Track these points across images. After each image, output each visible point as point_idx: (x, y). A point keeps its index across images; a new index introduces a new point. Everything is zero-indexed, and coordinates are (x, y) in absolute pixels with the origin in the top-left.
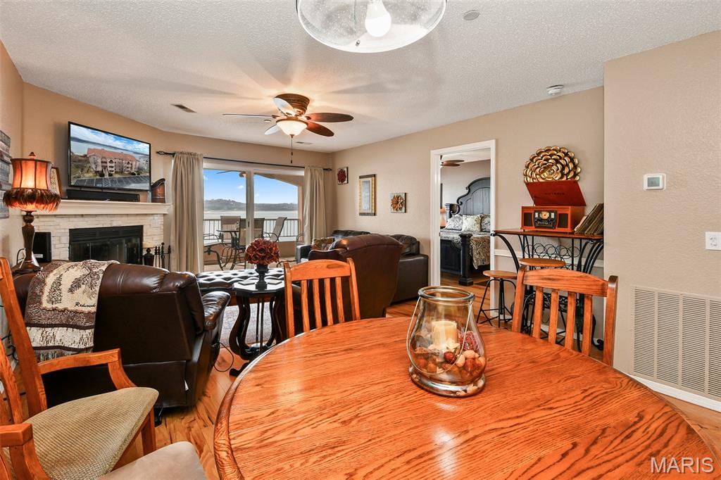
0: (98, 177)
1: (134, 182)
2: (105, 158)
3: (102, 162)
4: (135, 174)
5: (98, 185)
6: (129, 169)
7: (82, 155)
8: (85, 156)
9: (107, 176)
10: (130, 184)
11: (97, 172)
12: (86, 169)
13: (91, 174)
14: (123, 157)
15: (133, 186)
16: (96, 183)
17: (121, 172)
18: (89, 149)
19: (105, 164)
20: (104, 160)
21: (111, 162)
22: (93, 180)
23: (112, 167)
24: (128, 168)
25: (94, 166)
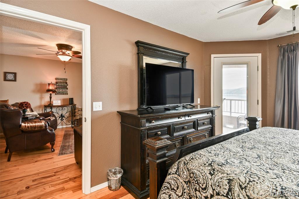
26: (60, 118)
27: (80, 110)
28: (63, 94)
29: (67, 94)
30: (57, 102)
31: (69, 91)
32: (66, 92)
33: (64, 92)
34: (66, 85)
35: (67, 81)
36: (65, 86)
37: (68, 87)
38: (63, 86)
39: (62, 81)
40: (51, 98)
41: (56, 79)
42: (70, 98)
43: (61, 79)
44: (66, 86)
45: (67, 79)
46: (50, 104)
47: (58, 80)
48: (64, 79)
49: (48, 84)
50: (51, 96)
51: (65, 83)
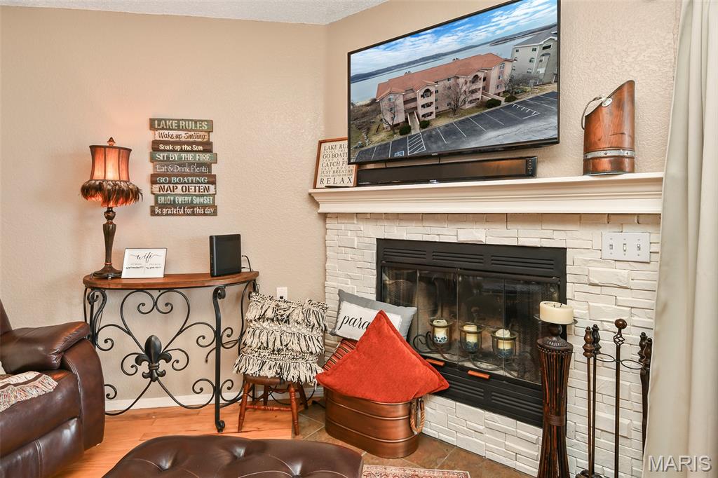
0: (397, 137)
1: (495, 126)
2: (412, 90)
3: (406, 102)
4: (498, 103)
5: (398, 154)
6: (479, 95)
7: (368, 102)
8: (374, 101)
9: (416, 130)
10: (480, 133)
11: (394, 127)
12: (374, 128)
13: (383, 135)
14: (460, 68)
15: (492, 137)
16: (394, 151)
17: (454, 109)
18: (380, 85)
19: (412, 105)
20: (411, 95)
21: (427, 93)
22: (386, 146)
23: (429, 105)
24: (473, 92)
25: (388, 117)
26: (139, 361)
27: (270, 314)
28: (191, 209)
29: (215, 214)
30: (149, 256)
31: (223, 194)
32: (207, 200)
33: (197, 200)
34: (205, 157)
35: (213, 138)
36: (200, 165)
37: (215, 169)
38: (191, 164)
39: (183, 133)
40: (109, 233)
41: (154, 124)
42: (211, 238)
43: (179, 124)
44: (208, 166)
45: (210, 123)
46: (108, 268)
47: (163, 129)
48: (196, 122)
49: (91, 147)
50: (114, 221)
51: (201, 148)
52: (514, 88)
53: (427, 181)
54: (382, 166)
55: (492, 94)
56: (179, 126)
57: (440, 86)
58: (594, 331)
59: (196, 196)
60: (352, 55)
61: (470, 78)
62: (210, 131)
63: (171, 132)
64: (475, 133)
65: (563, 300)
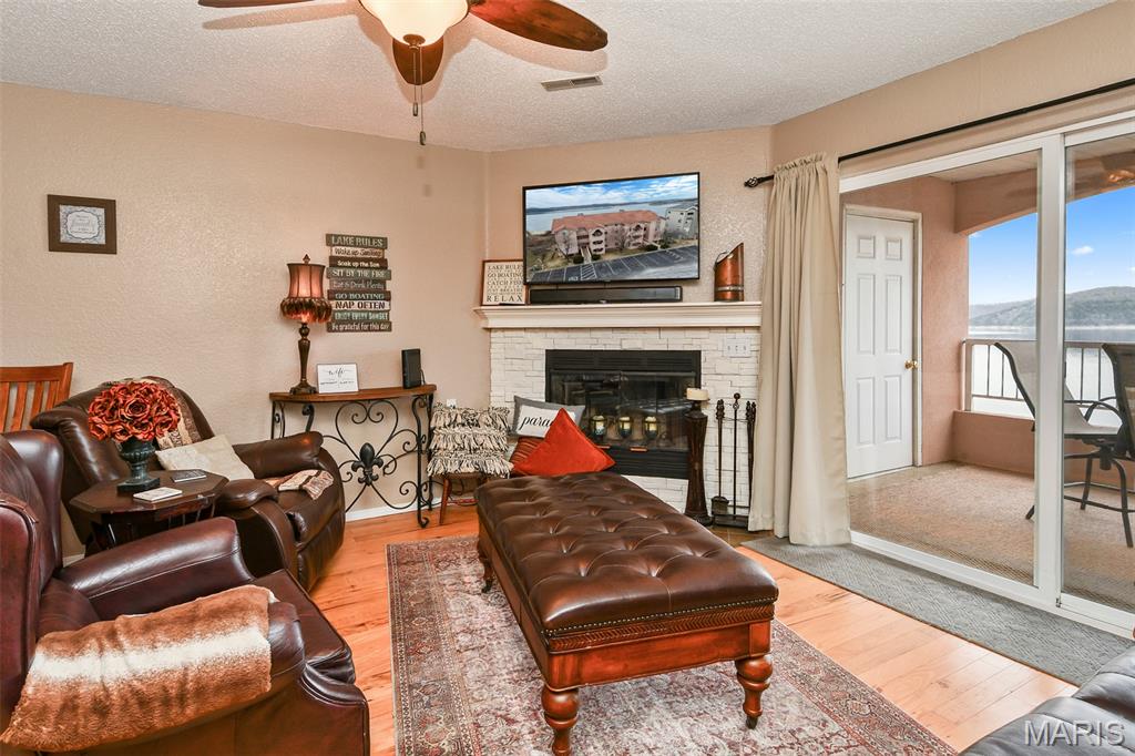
0: (571, 265)
1: (653, 265)
2: (585, 229)
3: (579, 238)
4: (656, 248)
5: (572, 279)
6: (640, 240)
7: (543, 233)
8: (549, 233)
9: (588, 261)
10: (642, 269)
11: (568, 257)
12: (550, 255)
13: (558, 262)
14: (623, 218)
15: (650, 273)
16: (568, 276)
17: (621, 249)
18: (554, 220)
19: (584, 241)
20: (583, 233)
21: (598, 233)
22: (561, 271)
23: (600, 242)
24: (636, 237)
25: (563, 248)
26: (354, 468)
27: (459, 420)
28: (367, 325)
29: (390, 330)
30: (340, 372)
31: (397, 310)
32: (382, 317)
33: (372, 317)
34: (380, 274)
35: (388, 254)
36: (376, 281)
37: (389, 286)
38: (367, 280)
39: (359, 250)
40: (304, 349)
41: (331, 240)
42: (403, 352)
43: (355, 241)
44: (383, 282)
45: (385, 240)
46: (304, 384)
47: (339, 245)
48: (371, 239)
49: (289, 265)
50: (308, 337)
51: (378, 265)
52: (668, 238)
53: (598, 302)
54: (553, 288)
55: (650, 241)
56: (355, 243)
57: (609, 229)
58: (721, 403)
59: (372, 312)
60: (527, 191)
61: (634, 227)
62: (385, 247)
63: (348, 248)
64: (637, 268)
65: (698, 385)
